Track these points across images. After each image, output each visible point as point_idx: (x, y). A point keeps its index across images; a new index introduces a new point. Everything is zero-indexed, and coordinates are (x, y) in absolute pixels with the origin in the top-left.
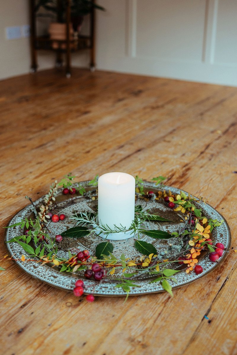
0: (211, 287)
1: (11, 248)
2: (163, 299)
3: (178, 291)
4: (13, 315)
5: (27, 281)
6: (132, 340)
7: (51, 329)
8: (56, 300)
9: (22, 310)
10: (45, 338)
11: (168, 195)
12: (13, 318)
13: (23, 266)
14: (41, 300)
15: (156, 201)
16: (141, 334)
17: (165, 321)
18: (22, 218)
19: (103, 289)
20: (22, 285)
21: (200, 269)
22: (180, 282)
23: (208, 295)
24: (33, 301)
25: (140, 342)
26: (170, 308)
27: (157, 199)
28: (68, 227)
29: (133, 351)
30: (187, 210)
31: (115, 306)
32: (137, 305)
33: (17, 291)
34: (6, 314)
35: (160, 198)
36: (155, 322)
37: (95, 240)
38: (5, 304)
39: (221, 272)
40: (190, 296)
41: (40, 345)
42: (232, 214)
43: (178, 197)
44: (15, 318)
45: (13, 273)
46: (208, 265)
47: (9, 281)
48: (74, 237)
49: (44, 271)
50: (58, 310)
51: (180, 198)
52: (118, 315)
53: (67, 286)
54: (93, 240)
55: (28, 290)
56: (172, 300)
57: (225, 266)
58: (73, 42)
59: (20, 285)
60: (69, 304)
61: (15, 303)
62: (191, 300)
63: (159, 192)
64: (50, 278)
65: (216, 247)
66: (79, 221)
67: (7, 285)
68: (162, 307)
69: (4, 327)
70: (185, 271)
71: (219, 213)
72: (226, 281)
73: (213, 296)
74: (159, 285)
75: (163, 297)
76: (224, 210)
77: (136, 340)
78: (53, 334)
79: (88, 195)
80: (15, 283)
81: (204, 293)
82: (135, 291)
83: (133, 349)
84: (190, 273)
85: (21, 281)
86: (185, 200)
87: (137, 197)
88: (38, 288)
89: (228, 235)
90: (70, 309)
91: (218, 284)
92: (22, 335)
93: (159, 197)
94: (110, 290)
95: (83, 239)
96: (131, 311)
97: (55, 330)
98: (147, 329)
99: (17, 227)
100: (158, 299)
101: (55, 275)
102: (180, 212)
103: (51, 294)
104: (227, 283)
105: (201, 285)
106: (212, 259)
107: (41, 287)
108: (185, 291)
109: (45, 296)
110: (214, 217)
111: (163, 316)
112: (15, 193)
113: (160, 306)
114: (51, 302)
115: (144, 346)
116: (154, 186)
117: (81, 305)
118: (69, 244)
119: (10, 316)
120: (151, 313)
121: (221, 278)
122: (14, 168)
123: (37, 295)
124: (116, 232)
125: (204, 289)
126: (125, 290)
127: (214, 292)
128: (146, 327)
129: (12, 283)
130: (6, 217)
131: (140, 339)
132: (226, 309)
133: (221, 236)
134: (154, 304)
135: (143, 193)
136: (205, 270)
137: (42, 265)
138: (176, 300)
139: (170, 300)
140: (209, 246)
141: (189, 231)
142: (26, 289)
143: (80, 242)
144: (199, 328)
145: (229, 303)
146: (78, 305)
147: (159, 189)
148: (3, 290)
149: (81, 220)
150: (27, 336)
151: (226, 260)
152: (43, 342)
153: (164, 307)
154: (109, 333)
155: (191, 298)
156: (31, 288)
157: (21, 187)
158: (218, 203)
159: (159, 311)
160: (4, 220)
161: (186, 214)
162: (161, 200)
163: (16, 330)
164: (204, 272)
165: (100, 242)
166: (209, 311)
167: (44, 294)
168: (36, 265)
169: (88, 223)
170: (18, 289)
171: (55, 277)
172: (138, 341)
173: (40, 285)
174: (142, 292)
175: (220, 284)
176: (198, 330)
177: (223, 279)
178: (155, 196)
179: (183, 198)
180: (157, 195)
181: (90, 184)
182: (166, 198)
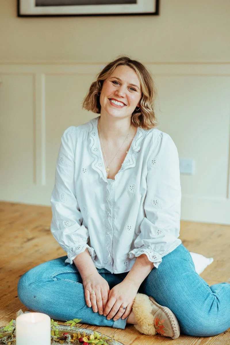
11: (82, 337)
15: (71, 343)
27: (72, 341)
35: (74, 340)
43: (92, 337)
51: (94, 338)
63: (74, 335)
79: (4, 340)
86: (99, 339)
87: (52, 340)
93: (74, 338)
116: (69, 328)
135: (58, 336)
147: (74, 332)
162: (75, 342)
178: (70, 338)
179: (96, 337)
180: (72, 337)
181: (5, 330)
182: (81, 339)
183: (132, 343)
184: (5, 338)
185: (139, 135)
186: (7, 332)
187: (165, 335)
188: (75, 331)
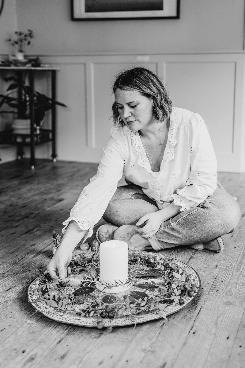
0: (192, 313)
1: (37, 306)
2: (159, 325)
3: (170, 319)
4: (53, 349)
5: (56, 327)
6: (144, 350)
7: (85, 352)
8: (82, 336)
9: (59, 345)
10: (83, 358)
11: (149, 258)
12: (54, 350)
13: (51, 317)
14: (71, 338)
15: (141, 264)
16: (149, 346)
17: (164, 337)
18: (37, 286)
19: (117, 322)
20: (53, 330)
21: (183, 301)
22: (170, 311)
23: (190, 318)
24: (65, 338)
25: (150, 350)
26: (166, 329)
27: (141, 262)
28: (75, 289)
29: (146, 356)
30: (165, 266)
31: (127, 333)
32: (142, 331)
33: (50, 334)
34: (47, 348)
36: (157, 338)
37: (100, 295)
38: (45, 343)
39: (196, 304)
40: (178, 320)
41: (80, 362)
42: (198, 267)
43: (158, 258)
44: (55, 350)
45: (43, 324)
46: (187, 299)
47: (42, 329)
48: (83, 295)
49: (69, 317)
50: (86, 341)
52: (130, 338)
53: (90, 324)
54: (98, 295)
55: (59, 332)
56: (166, 324)
57: (199, 300)
58: (37, 135)
59: (51, 330)
60: (93, 337)
61: (52, 342)
62: (180, 323)
63: (142, 257)
64: (75, 321)
65: (191, 287)
66: (85, 282)
67: (41, 332)
68: (160, 329)
69: (49, 356)
70: (172, 304)
71: (189, 266)
72: (201, 309)
73: (193, 319)
74: (156, 315)
75: (159, 323)
76: (192, 265)
77: (147, 350)
78: (87, 355)
80: (46, 330)
81: (187, 317)
82: (140, 320)
83: (146, 355)
84: (176, 305)
85: (51, 328)
86: (163, 260)
88: (66, 330)
89: (198, 280)
90: (95, 339)
91: (196, 311)
92: (65, 359)
93: (142, 260)
94: (122, 322)
95: (90, 295)
96: (139, 334)
97: (88, 352)
98: (153, 343)
99: (36, 292)
100: (156, 326)
101: (79, 318)
102: (160, 269)
103: (77, 332)
104: (202, 310)
105: (184, 313)
106: (189, 295)
107: (68, 329)
108: (174, 318)
109: (73, 334)
110: (186, 269)
111: (162, 334)
112: (20, 270)
113: (159, 329)
114: (79, 337)
115: (153, 352)
116: (137, 252)
117: (102, 336)
118: (80, 300)
119: (51, 349)
120: (153, 334)
121: (197, 308)
122: (11, 251)
123: (67, 335)
124: (117, 286)
125: (187, 316)
126: (133, 321)
127: (194, 316)
128: (151, 342)
129: (44, 330)
130: (21, 288)
131: (150, 349)
132: (203, 325)
133: (194, 280)
134: (155, 328)
135: (129, 259)
136: (186, 302)
137: (66, 313)
138: (169, 324)
139: (165, 325)
140: (186, 286)
141: (170, 280)
142: (57, 332)
143: (88, 298)
144: (188, 337)
145: (205, 321)
146: (100, 336)
148: (39, 335)
149: (86, 282)
150: (68, 359)
151: (199, 296)
152: (82, 360)
153: (162, 329)
154: (127, 349)
155: (179, 321)
156: (61, 331)
157: (24, 265)
158: (188, 261)
159: (158, 332)
160: (20, 290)
161: (165, 270)
162: (144, 262)
163: (59, 356)
164: (185, 304)
165: (104, 296)
166: (192, 327)
167: (72, 333)
168: (62, 314)
169: (93, 283)
170: (50, 333)
171: (79, 320)
172: (148, 350)
173: (67, 328)
174: (145, 320)
175: (197, 311)
176: (187, 339)
177: (199, 308)
178: (139, 260)
179: (161, 258)
180: (141, 259)
181: (84, 256)
182: (148, 260)
183: (188, 262)
184: (86, 262)
185: (174, 129)
186: (87, 258)
187: (211, 249)
188: (142, 254)
